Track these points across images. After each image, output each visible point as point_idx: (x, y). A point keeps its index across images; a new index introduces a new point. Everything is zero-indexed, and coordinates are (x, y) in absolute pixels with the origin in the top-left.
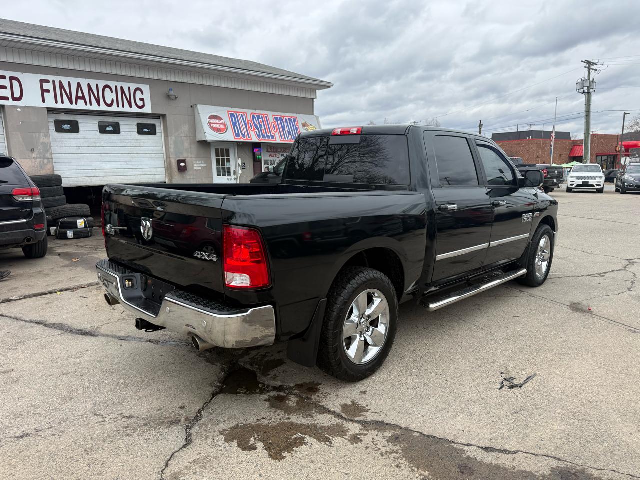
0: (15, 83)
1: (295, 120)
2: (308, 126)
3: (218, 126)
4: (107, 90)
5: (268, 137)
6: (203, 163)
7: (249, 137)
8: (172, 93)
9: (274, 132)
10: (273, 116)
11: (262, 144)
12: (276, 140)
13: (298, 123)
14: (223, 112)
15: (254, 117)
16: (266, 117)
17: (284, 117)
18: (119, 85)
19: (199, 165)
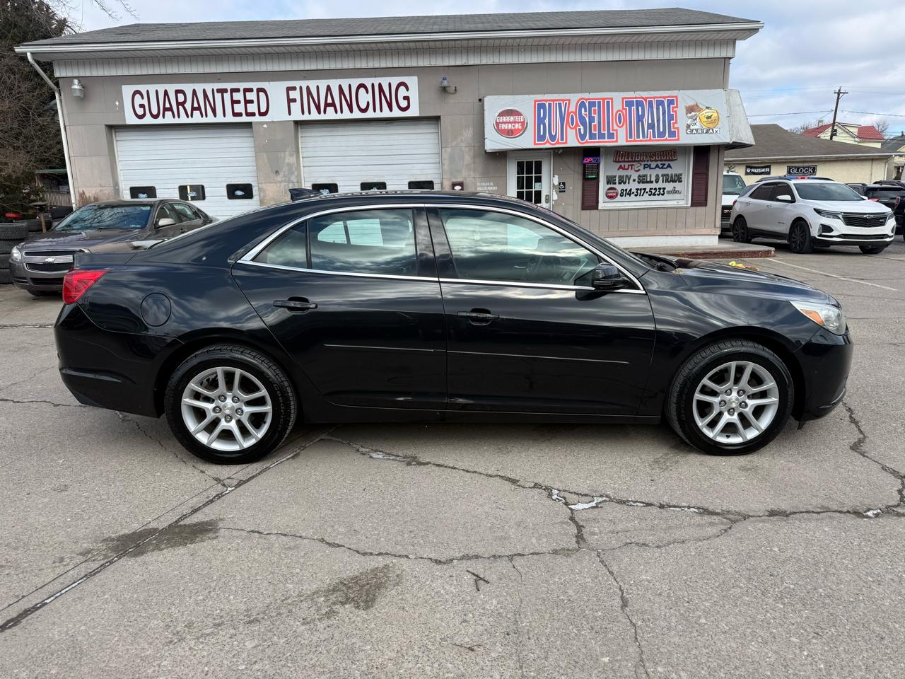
0: (262, 95)
1: (671, 102)
2: (700, 110)
3: (510, 126)
4: (362, 90)
6: (492, 184)
7: (562, 139)
8: (445, 83)
10: (623, 99)
11: (601, 149)
12: (617, 141)
13: (677, 107)
14: (525, 104)
15: (582, 105)
16: (608, 103)
17: (645, 99)
18: (376, 81)
19: (485, 188)
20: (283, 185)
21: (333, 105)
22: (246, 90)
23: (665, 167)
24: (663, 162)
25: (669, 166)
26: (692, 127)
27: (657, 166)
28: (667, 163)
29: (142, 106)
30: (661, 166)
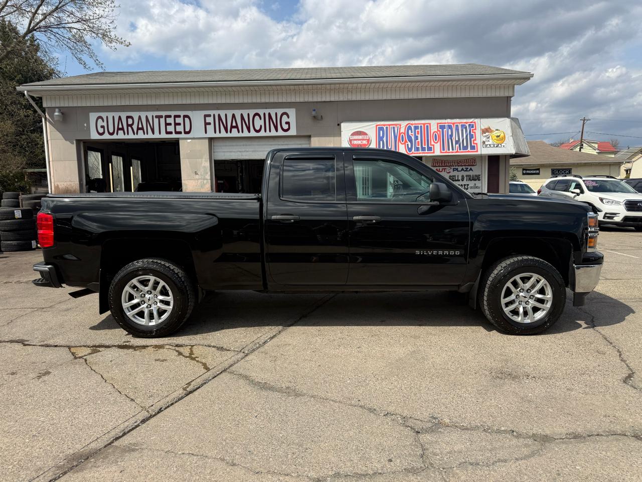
0: (187, 120)
1: (471, 127)
2: (492, 131)
3: (360, 142)
4: (257, 118)
8: (315, 113)
10: (438, 124)
12: (434, 153)
13: (475, 129)
14: (371, 128)
15: (409, 128)
16: (427, 126)
17: (454, 124)
20: (200, 181)
21: (237, 127)
22: (176, 116)
23: (468, 170)
24: (467, 167)
25: (471, 169)
26: (486, 143)
27: (462, 169)
28: (469, 167)
29: (103, 127)
30: (465, 169)
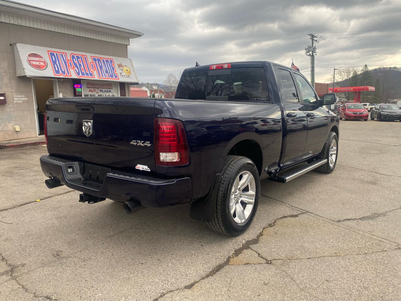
1: (111, 61)
2: (123, 67)
3: (37, 63)
5: (87, 74)
6: (24, 96)
7: (69, 74)
9: (92, 71)
10: (91, 57)
11: (81, 81)
12: (94, 77)
13: (114, 64)
14: (43, 52)
15: (73, 57)
16: (85, 57)
17: (101, 58)
19: (20, 99)
23: (108, 91)
24: (108, 89)
25: (110, 91)
27: (105, 91)
30: (107, 91)
